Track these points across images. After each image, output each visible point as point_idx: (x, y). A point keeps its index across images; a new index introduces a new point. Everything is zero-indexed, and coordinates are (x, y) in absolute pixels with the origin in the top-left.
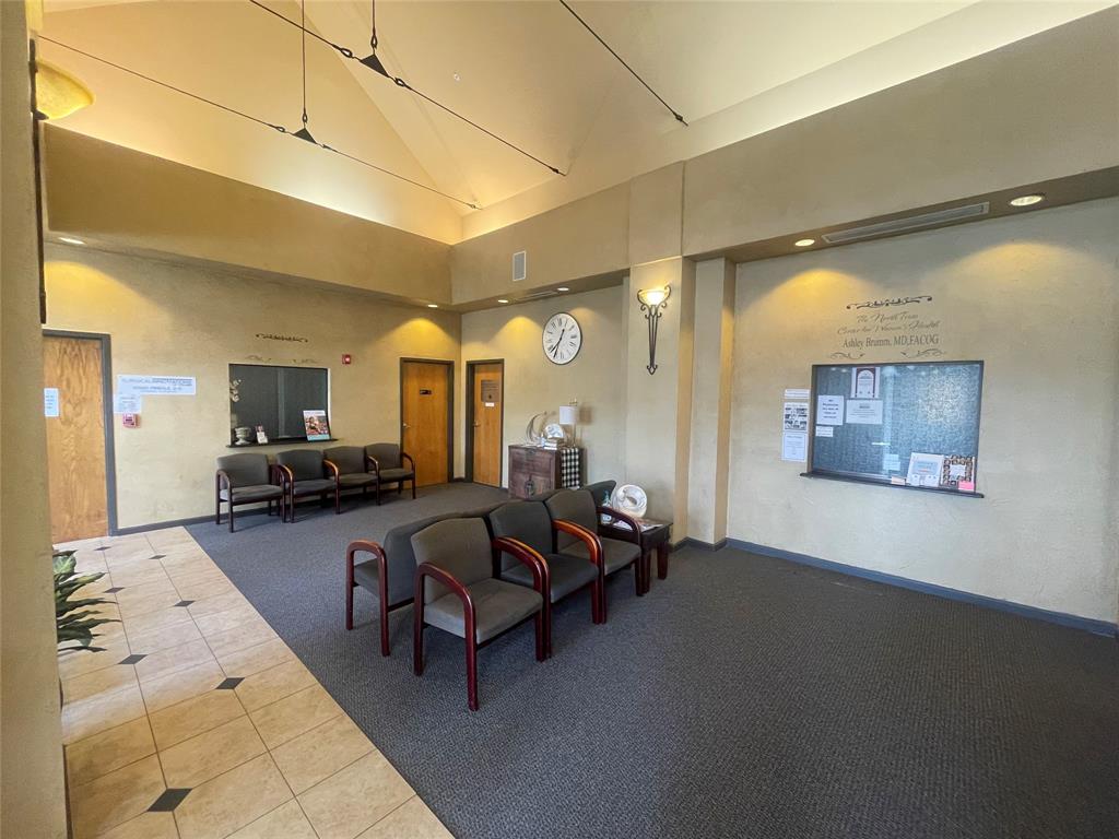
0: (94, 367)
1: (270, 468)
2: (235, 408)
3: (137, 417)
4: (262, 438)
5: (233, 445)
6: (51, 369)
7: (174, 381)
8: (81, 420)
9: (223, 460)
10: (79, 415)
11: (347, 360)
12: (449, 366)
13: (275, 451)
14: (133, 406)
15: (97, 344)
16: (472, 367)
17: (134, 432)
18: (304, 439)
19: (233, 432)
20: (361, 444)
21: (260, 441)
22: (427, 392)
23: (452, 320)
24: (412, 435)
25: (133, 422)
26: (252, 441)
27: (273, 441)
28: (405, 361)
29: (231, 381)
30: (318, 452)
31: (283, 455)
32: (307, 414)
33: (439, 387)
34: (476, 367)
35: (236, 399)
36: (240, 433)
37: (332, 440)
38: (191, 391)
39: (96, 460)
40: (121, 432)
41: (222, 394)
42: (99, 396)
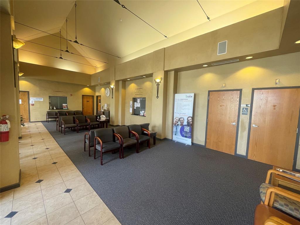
0: (27, 96)
1: (56, 113)
2: (50, 103)
3: (33, 104)
4: (55, 108)
5: (50, 109)
6: (20, 96)
7: (39, 99)
8: (25, 104)
9: (48, 112)
10: (24, 104)
11: (71, 95)
12: (93, 97)
13: (57, 111)
14: (33, 102)
15: (27, 93)
16: (97, 97)
17: (33, 106)
18: (63, 109)
19: (50, 107)
20: (74, 110)
21: (54, 109)
22: (88, 101)
23: (93, 88)
24: (85, 109)
25: (33, 105)
26: (53, 109)
27: (57, 109)
28: (83, 96)
29: (49, 99)
30: (65, 111)
31: (58, 111)
32: (63, 105)
33: (91, 100)
34: (98, 97)
35: (50, 102)
36: (51, 107)
37: (68, 109)
38: (42, 100)
39: (27, 111)
40: (31, 107)
41: (48, 101)
42: (27, 100)
